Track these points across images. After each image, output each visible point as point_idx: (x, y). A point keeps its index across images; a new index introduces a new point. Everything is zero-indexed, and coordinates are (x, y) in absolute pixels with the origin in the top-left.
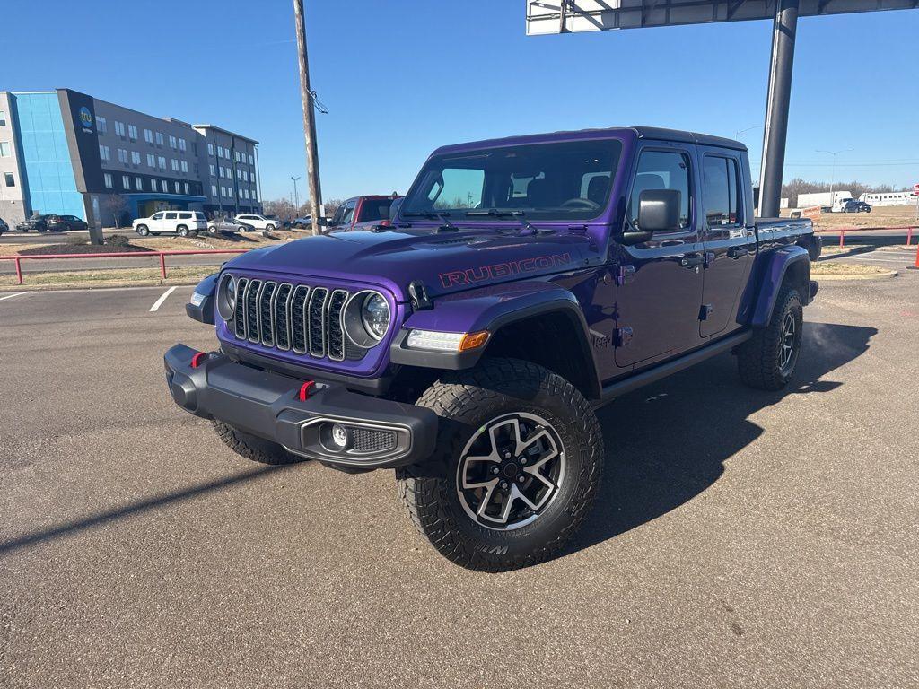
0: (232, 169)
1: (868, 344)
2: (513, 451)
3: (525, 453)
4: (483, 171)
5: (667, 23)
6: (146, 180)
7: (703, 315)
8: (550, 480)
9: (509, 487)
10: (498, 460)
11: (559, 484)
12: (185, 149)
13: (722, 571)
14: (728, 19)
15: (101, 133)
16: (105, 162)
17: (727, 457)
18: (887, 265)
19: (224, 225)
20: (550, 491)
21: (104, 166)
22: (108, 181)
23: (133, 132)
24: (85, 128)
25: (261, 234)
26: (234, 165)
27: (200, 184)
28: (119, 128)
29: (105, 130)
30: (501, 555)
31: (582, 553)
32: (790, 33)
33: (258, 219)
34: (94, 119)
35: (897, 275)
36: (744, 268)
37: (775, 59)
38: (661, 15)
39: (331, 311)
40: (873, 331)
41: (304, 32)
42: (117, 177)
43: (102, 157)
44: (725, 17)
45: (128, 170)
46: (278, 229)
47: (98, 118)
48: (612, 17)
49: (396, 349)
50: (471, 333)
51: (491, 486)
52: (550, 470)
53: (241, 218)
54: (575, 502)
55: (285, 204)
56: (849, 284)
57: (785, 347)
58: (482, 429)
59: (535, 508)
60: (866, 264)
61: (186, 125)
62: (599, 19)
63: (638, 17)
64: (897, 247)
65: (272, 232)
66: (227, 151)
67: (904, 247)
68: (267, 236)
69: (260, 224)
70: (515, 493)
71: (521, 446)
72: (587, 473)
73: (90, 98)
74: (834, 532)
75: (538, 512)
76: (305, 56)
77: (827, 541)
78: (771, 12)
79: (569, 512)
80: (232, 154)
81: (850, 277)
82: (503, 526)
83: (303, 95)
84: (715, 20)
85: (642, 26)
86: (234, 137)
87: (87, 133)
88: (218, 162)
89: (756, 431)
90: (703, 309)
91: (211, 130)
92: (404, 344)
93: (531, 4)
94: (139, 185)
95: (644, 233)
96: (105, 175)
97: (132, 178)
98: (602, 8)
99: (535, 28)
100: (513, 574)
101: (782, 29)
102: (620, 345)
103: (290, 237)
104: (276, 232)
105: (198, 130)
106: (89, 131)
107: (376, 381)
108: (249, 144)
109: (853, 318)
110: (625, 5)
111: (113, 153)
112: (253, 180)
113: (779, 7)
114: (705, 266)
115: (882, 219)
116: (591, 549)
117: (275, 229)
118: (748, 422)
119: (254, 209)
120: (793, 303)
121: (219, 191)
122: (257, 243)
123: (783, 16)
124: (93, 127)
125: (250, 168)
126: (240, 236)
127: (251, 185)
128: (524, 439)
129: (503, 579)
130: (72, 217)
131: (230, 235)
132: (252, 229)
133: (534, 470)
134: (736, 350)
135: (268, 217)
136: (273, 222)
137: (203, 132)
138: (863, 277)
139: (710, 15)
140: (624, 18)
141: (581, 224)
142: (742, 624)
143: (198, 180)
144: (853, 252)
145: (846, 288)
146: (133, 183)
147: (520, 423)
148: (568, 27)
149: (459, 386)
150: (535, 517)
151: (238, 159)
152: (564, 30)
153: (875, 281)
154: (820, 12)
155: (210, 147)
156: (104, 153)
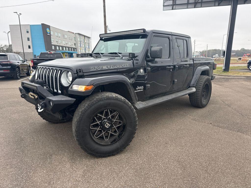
5: (201, 7)
6: (63, 47)
15: (52, 35)
16: (53, 42)
21: (52, 44)
22: (53, 48)
23: (60, 35)
27: (76, 48)
28: (56, 34)
42: (55, 46)
44: (218, 5)
45: (58, 45)
47: (51, 31)
63: (193, 5)
73: (49, 26)
80: (84, 41)
86: (85, 36)
87: (48, 35)
91: (79, 34)
93: (164, 2)
94: (61, 48)
96: (53, 46)
105: (76, 34)
106: (49, 34)
110: (190, 2)
124: (50, 33)
125: (89, 45)
139: (213, 4)
140: (190, 5)
146: (59, 48)
151: (86, 42)
155: (79, 39)
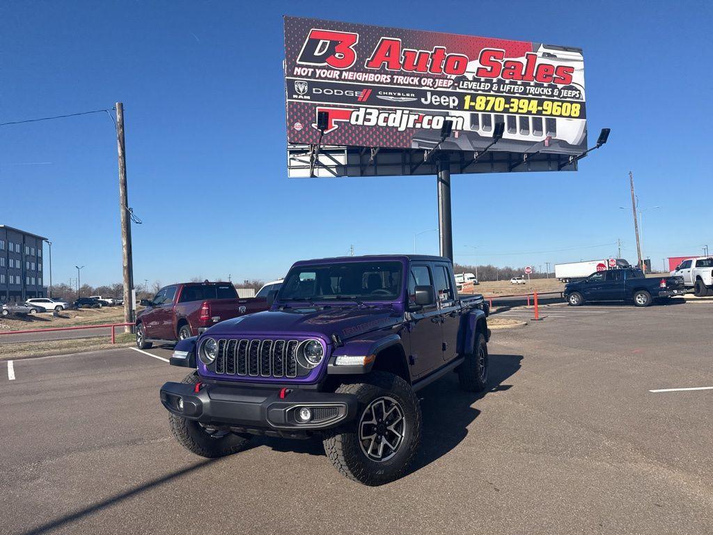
0: (21, 261)
1: (520, 364)
2: (382, 418)
3: (387, 419)
4: (315, 273)
7: (444, 349)
8: (399, 433)
9: (381, 438)
10: (376, 423)
11: (403, 435)
13: (483, 471)
14: (411, 174)
17: (468, 425)
18: (520, 318)
19: (17, 308)
20: (399, 439)
25: (52, 314)
26: (23, 257)
30: (381, 475)
31: (416, 473)
32: (447, 184)
33: (49, 301)
35: (526, 324)
36: (456, 322)
37: (440, 198)
38: (372, 170)
39: (288, 352)
40: (522, 357)
41: (125, 167)
46: (66, 309)
48: (342, 170)
49: (330, 367)
50: (367, 356)
51: (373, 437)
52: (399, 427)
53: (31, 301)
54: (412, 444)
55: (63, 287)
56: (503, 331)
57: (481, 366)
58: (369, 407)
59: (394, 449)
60: (508, 318)
62: (334, 170)
63: (358, 170)
64: (522, 307)
65: (61, 312)
66: (18, 247)
67: (527, 307)
68: (57, 315)
69: (50, 306)
70: (384, 441)
71: (386, 415)
72: (416, 427)
74: (526, 450)
75: (395, 451)
76: (125, 184)
77: (524, 455)
78: (435, 171)
79: (409, 449)
80: (22, 249)
81: (501, 327)
82: (380, 459)
83: (123, 211)
84: (404, 174)
85: (361, 176)
86: (25, 236)
88: (8, 254)
89: (477, 412)
90: (444, 345)
91: (5, 230)
92: (335, 364)
93: (290, 159)
95: (418, 306)
98: (336, 164)
99: (293, 174)
100: (387, 485)
101: (443, 181)
102: (413, 364)
103: (78, 315)
104: (64, 311)
107: (316, 385)
108: (38, 241)
109: (510, 351)
110: (351, 163)
112: (40, 269)
113: (439, 168)
114: (442, 322)
115: (510, 289)
116: (419, 471)
117: (63, 309)
118: (472, 408)
119: (40, 293)
120: (482, 341)
121: (7, 279)
122: (48, 322)
123: (442, 174)
125: (39, 260)
126: (32, 316)
127: (38, 274)
128: (386, 411)
129: (383, 488)
131: (24, 317)
132: (43, 310)
133: (391, 428)
134: (456, 370)
135: (56, 300)
136: (62, 304)
138: (508, 326)
140: (350, 170)
141: (390, 302)
142: (498, 487)
144: (498, 311)
145: (499, 333)
147: (385, 403)
148: (315, 174)
149: (357, 385)
150: (394, 453)
151: (27, 252)
152: (313, 176)
153: (515, 329)
154: (461, 173)
155: (2, 243)
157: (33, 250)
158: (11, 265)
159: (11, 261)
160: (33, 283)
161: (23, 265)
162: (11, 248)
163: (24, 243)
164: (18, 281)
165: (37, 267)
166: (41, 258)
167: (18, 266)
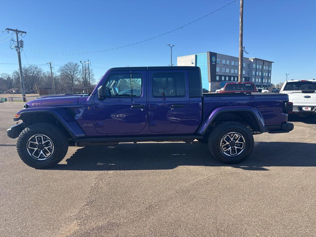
6: (230, 77)
12: (245, 66)
15: (218, 64)
16: (218, 72)
21: (217, 74)
22: (218, 78)
23: (228, 62)
24: (213, 63)
26: (262, 71)
27: (249, 78)
28: (224, 62)
29: (219, 63)
34: (216, 60)
42: (220, 77)
43: (217, 71)
45: (224, 74)
47: (217, 59)
61: (247, 58)
66: (261, 66)
73: (216, 54)
76: (242, 35)
80: (262, 67)
83: (240, 48)
86: (264, 61)
88: (256, 70)
91: (256, 60)
94: (227, 79)
96: (217, 76)
97: (225, 77)
105: (251, 60)
108: (270, 63)
111: (221, 70)
112: (270, 76)
119: (269, 86)
121: (255, 80)
124: (216, 62)
125: (269, 72)
127: (269, 78)
130: (205, 89)
137: (252, 60)
143: (248, 76)
146: (225, 78)
151: (265, 69)
155: (254, 65)
156: (218, 70)
157: (267, 67)
158: (257, 74)
159: (257, 73)
160: (266, 82)
161: (262, 74)
162: (258, 67)
163: (263, 64)
164: (260, 81)
165: (268, 75)
166: (271, 71)
167: (260, 74)
